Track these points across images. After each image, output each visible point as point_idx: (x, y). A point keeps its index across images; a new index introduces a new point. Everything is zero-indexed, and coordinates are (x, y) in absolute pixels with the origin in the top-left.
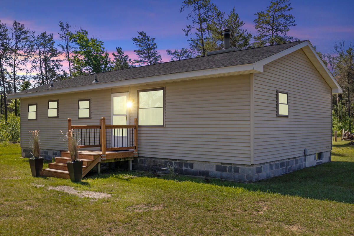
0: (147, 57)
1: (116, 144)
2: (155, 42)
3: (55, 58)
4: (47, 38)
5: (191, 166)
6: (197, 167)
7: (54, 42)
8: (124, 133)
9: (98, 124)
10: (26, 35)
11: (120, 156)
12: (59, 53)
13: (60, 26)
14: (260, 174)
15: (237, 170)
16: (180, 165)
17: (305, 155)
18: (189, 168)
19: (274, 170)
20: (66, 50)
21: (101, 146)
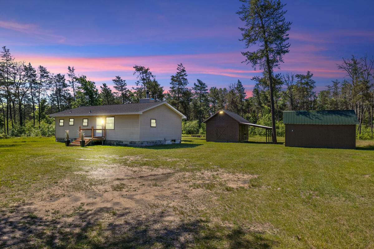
0: (121, 90)
1: (97, 136)
2: (125, 82)
3: (65, 89)
4: (61, 77)
5: (122, 142)
6: (124, 143)
7: (65, 80)
8: (101, 131)
9: (91, 128)
10: (47, 75)
11: (99, 139)
12: (68, 86)
13: (69, 69)
14: (143, 145)
15: (135, 143)
16: (119, 142)
17: (165, 140)
18: (122, 143)
19: (149, 144)
20: (72, 84)
21: (91, 136)
